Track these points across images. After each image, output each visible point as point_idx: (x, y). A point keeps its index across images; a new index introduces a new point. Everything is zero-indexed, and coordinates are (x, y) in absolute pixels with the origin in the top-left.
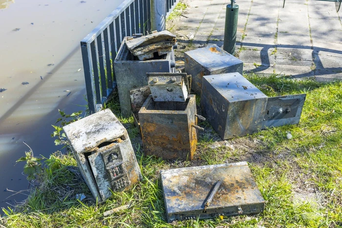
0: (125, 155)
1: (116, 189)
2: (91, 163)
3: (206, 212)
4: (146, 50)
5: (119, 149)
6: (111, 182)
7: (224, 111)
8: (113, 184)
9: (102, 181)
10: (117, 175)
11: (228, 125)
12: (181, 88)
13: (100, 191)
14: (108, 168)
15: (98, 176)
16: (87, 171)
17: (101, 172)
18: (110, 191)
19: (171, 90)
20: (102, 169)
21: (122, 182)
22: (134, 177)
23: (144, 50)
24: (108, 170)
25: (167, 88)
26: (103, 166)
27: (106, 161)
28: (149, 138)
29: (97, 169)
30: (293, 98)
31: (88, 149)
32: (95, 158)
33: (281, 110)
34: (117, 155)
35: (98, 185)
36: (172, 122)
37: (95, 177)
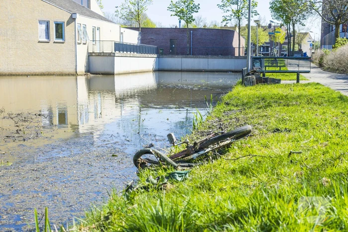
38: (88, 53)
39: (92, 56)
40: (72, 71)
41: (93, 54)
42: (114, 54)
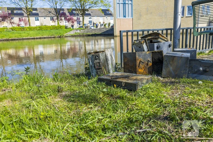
0: (102, 59)
2: (89, 58)
5: (99, 55)
6: (96, 70)
9: (93, 69)
10: (98, 67)
11: (164, 69)
17: (93, 64)
19: (140, 47)
20: (93, 62)
21: (100, 72)
27: (94, 59)
29: (91, 61)
31: (90, 53)
32: (91, 56)
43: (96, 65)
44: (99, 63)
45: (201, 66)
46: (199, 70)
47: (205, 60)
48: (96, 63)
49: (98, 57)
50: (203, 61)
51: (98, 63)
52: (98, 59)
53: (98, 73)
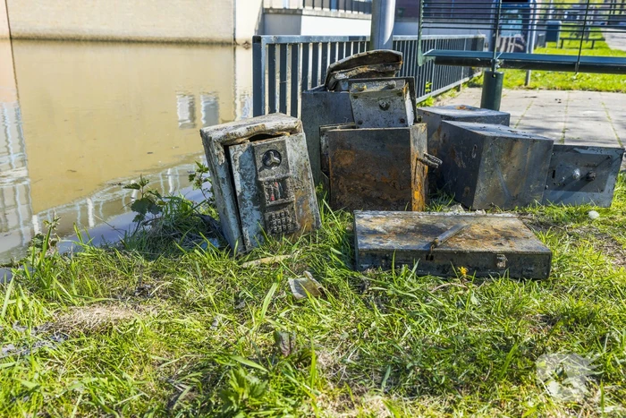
0: (294, 164)
1: (273, 232)
2: (233, 162)
3: (432, 258)
4: (353, 73)
5: (285, 145)
6: (265, 211)
7: (474, 156)
8: (267, 219)
9: (249, 207)
10: (276, 199)
11: (482, 181)
12: (403, 101)
13: (244, 229)
14: (261, 179)
15: (242, 194)
16: (226, 182)
17: (249, 188)
18: (261, 233)
19: (387, 108)
20: (250, 180)
21: (284, 219)
22: (307, 217)
23: (350, 73)
24: (261, 182)
25: (381, 102)
26: (254, 174)
27: (259, 164)
28: (342, 180)
29: (243, 177)
30: (599, 153)
31: (232, 137)
32: (241, 153)
33: (577, 173)
34: (280, 157)
35: (242, 215)
36: (383, 146)
37: (238, 194)
38: (263, 9)
39: (269, 13)
40: (227, 36)
41: (271, 11)
42: (301, 10)
43: (269, 190)
44: (282, 181)
45: (576, 166)
46: (572, 178)
47: (588, 147)
48: (270, 182)
49: (277, 153)
50: (583, 151)
51: (278, 181)
52: (278, 165)
53: (271, 225)
